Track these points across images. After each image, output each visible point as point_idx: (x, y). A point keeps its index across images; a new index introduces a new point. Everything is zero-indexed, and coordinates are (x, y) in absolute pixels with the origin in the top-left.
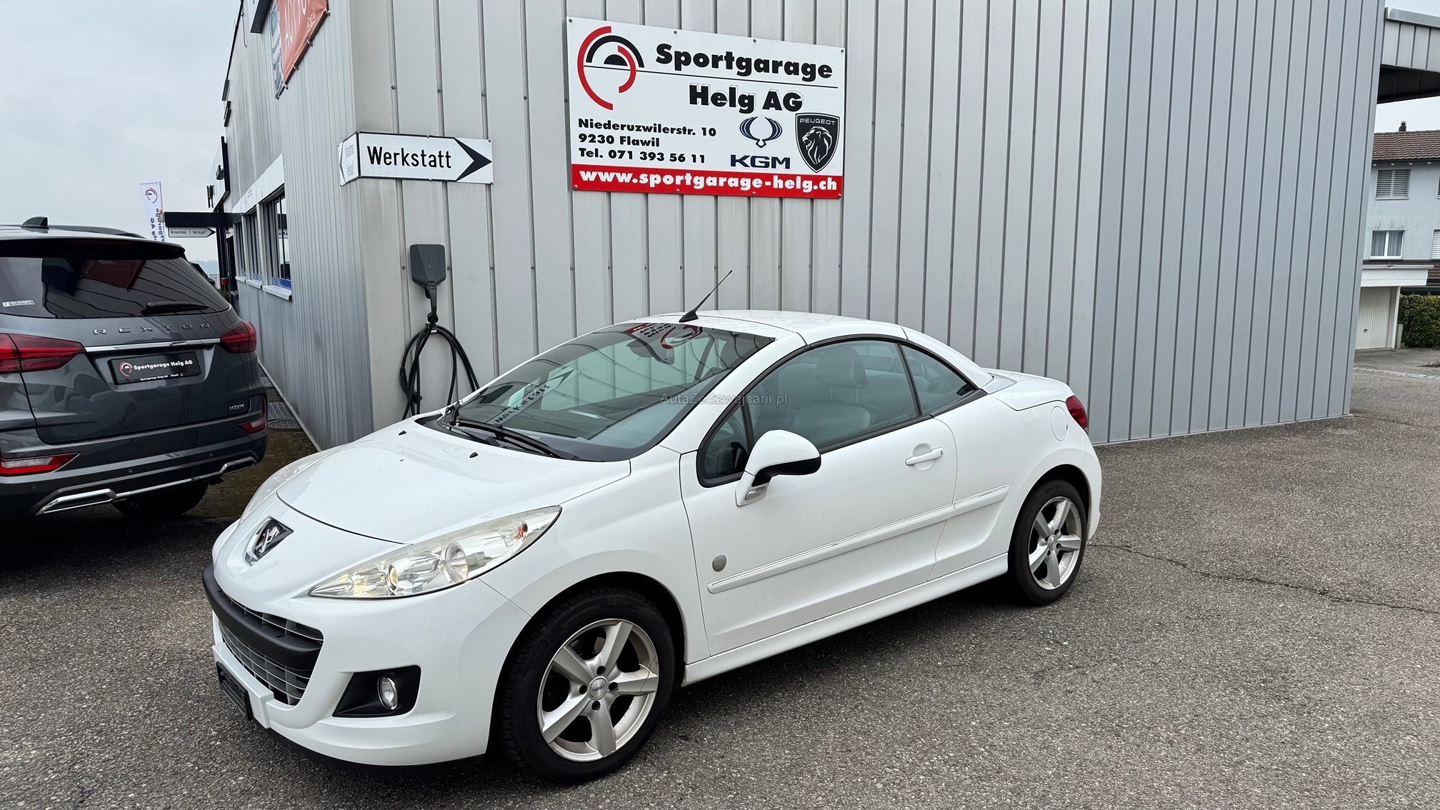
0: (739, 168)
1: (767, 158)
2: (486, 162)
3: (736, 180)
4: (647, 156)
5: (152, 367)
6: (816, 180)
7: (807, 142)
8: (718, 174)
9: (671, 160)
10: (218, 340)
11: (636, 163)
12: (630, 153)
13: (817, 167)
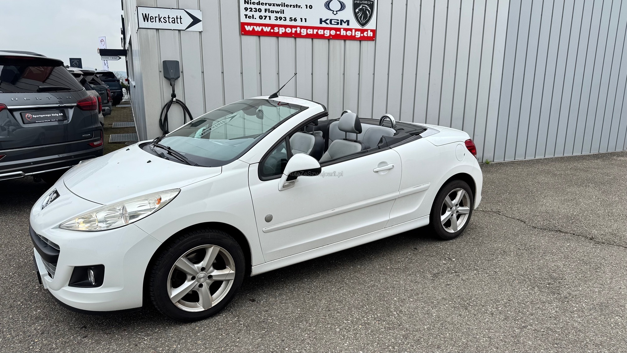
0: (324, 25)
1: (338, 20)
2: (199, 21)
3: (322, 31)
4: (278, 18)
5: (42, 116)
6: (362, 31)
7: (358, 13)
8: (313, 28)
9: (290, 21)
10: (76, 104)
11: (273, 22)
12: (270, 17)
13: (363, 25)
